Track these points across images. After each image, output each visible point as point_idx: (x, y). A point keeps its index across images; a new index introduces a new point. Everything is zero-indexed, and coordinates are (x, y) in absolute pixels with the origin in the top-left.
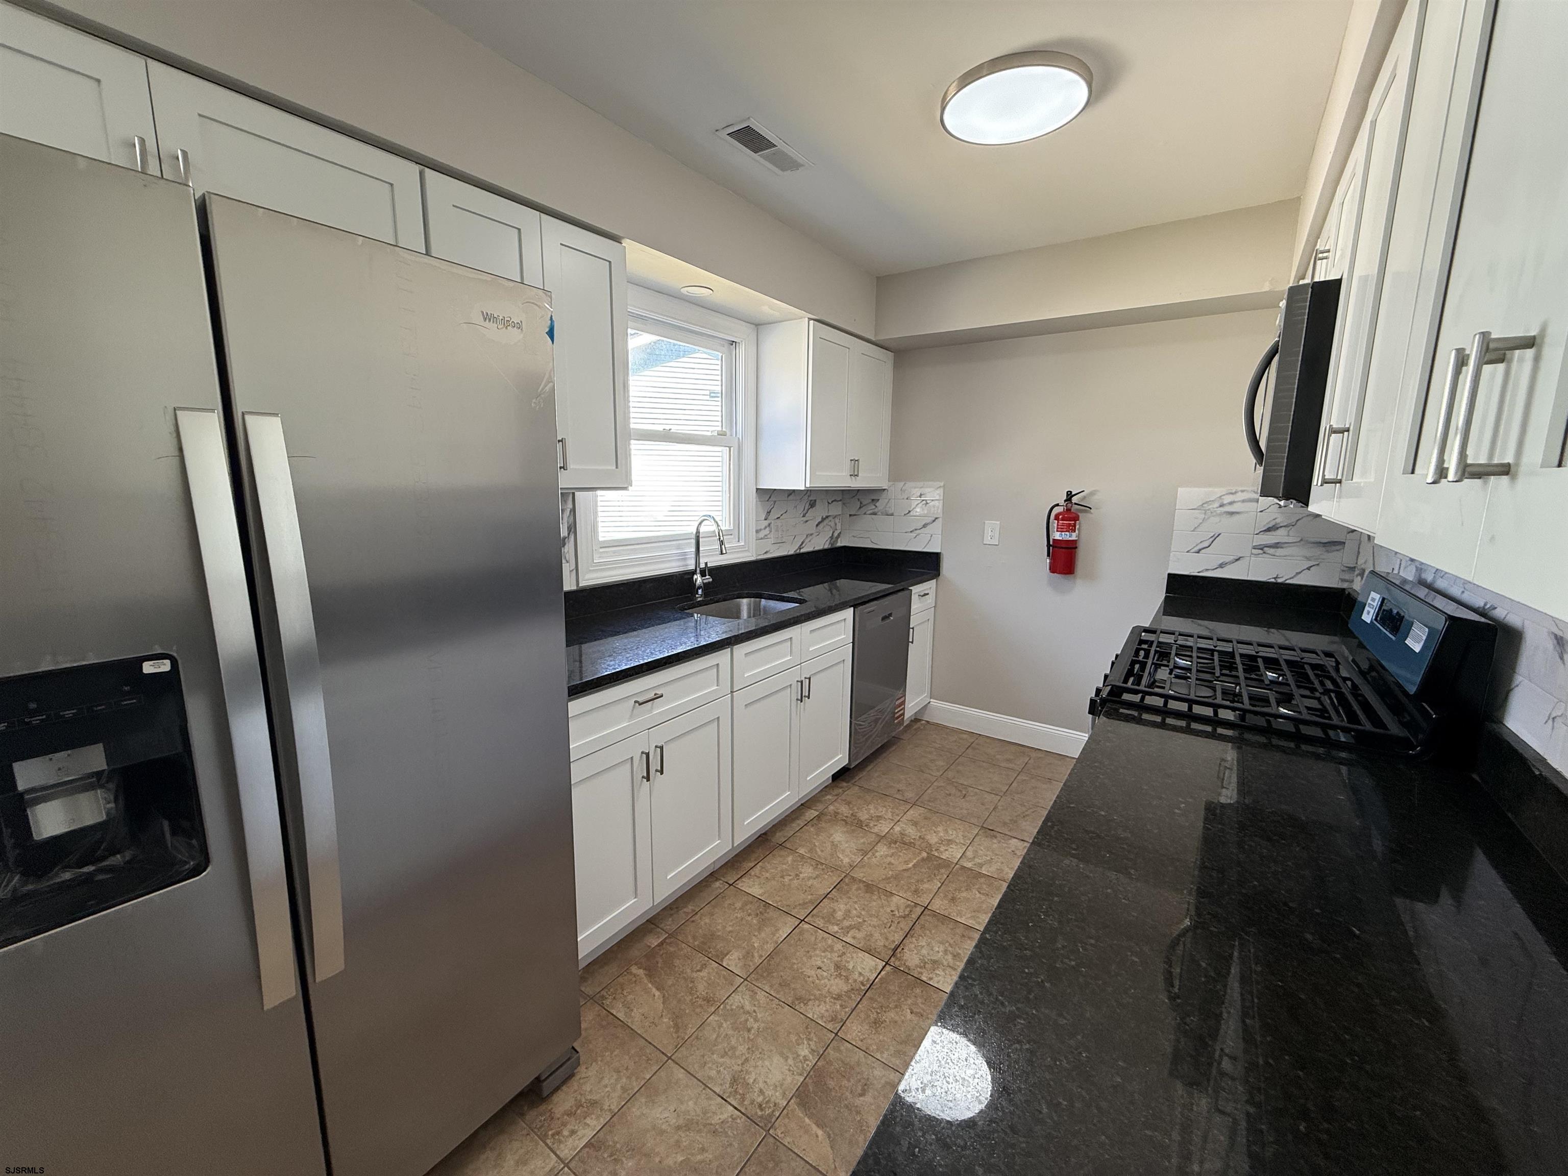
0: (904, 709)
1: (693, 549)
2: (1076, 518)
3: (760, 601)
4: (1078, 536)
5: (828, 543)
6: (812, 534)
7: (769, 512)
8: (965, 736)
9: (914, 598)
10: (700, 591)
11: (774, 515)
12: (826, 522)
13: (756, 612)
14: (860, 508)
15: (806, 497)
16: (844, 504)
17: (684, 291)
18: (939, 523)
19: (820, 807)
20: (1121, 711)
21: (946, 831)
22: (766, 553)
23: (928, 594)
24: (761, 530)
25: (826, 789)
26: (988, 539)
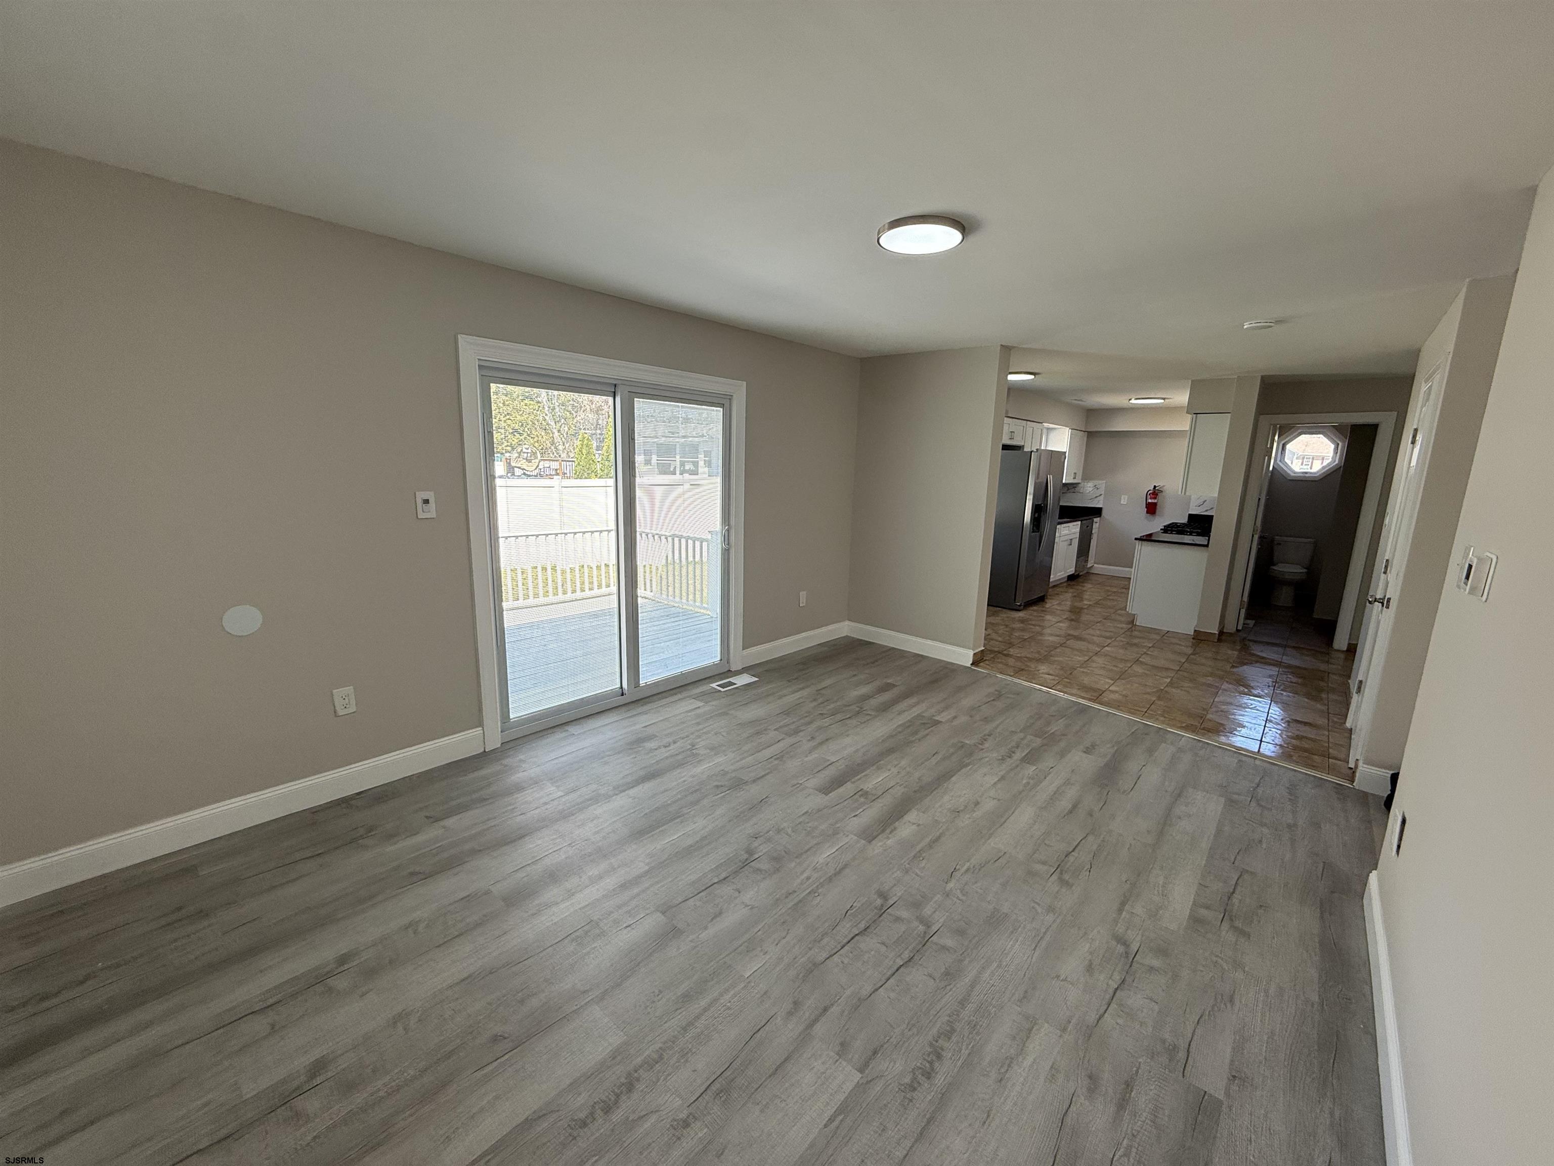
0: (1088, 562)
2: (1157, 495)
4: (1157, 501)
9: (1095, 525)
14: (1071, 491)
18: (1100, 497)
23: (1098, 524)
26: (1122, 502)
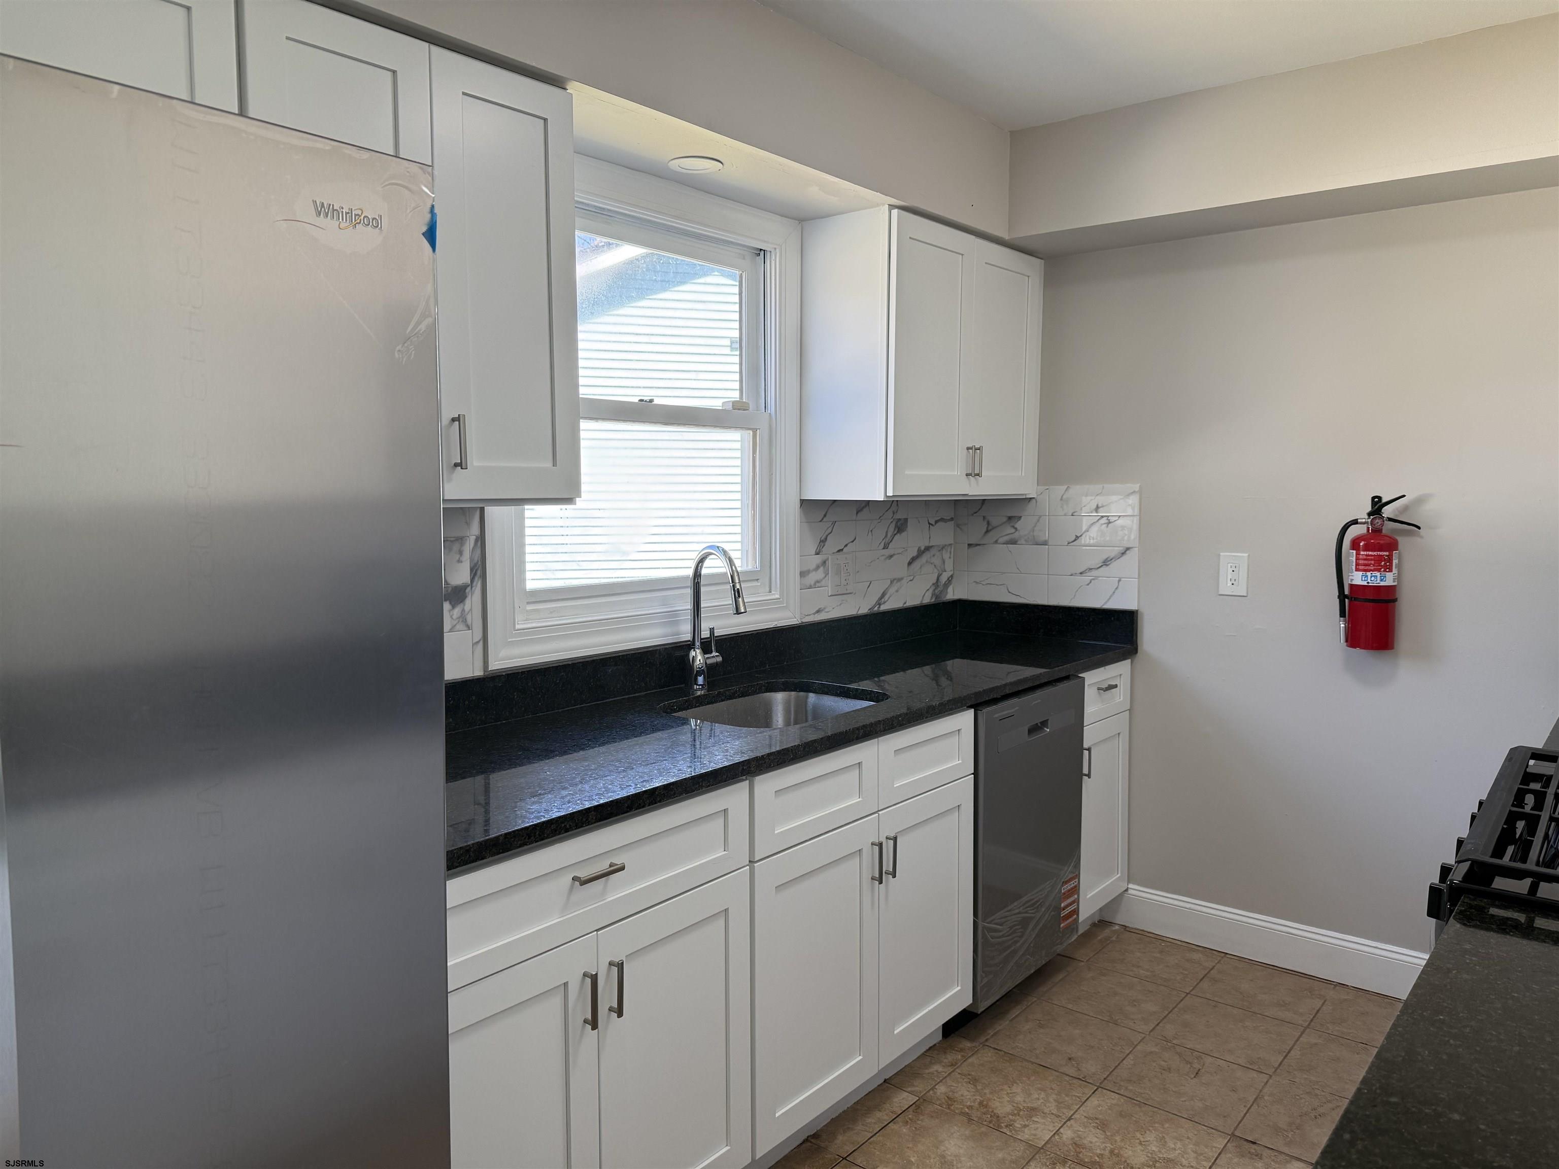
0: (1077, 901)
1: (689, 606)
2: (1392, 546)
3: (807, 697)
4: (1399, 578)
5: (929, 594)
6: (900, 580)
7: (823, 541)
8: (1196, 956)
9: (1090, 694)
10: (700, 680)
11: (832, 545)
12: (924, 559)
13: (798, 715)
14: (987, 531)
15: (890, 514)
16: (958, 526)
17: (675, 165)
18: (1132, 558)
19: (920, 1086)
20: (1494, 911)
21: (1162, 1141)
22: (818, 612)
23: (1116, 686)
24: (808, 572)
25: (931, 1053)
26: (1226, 587)
